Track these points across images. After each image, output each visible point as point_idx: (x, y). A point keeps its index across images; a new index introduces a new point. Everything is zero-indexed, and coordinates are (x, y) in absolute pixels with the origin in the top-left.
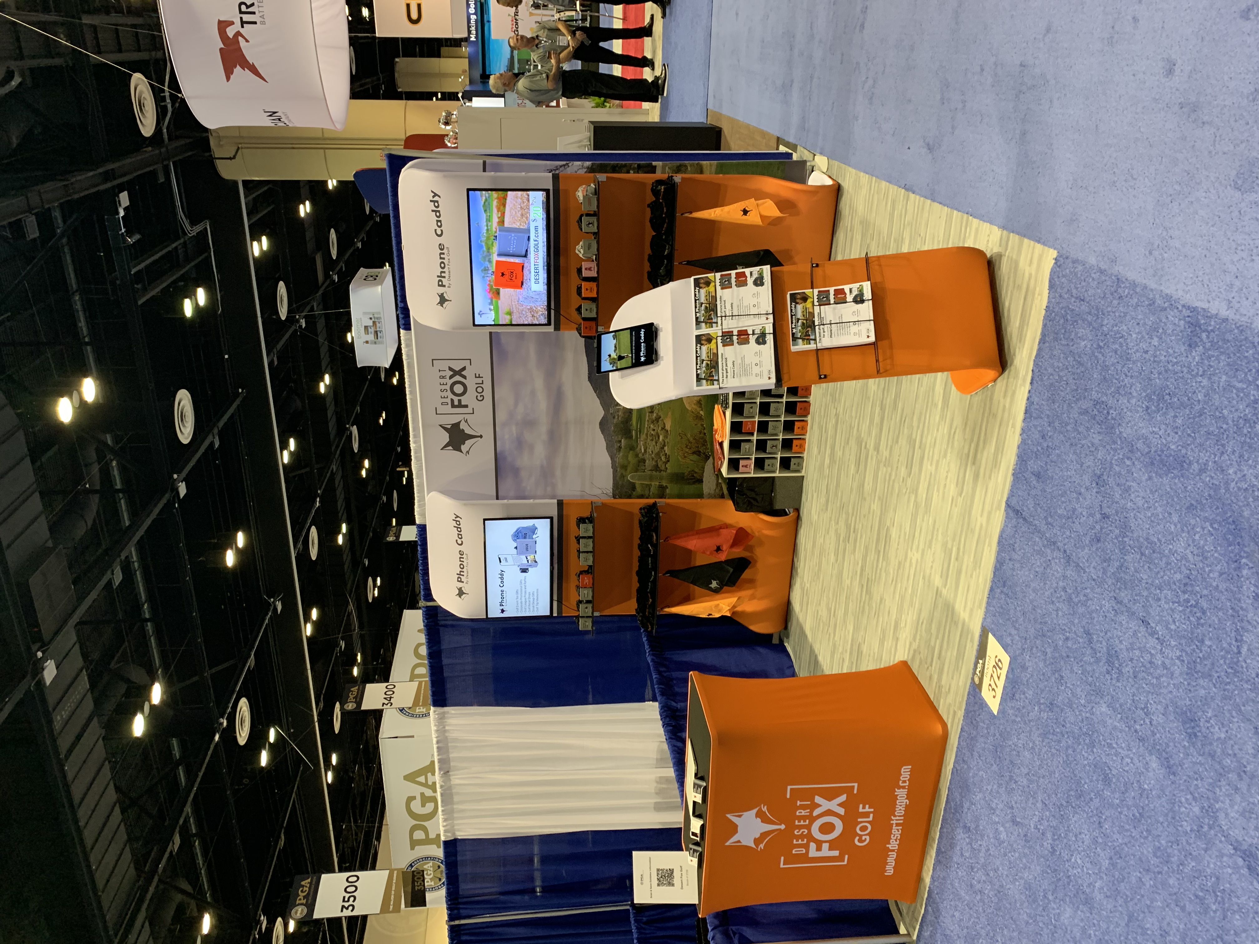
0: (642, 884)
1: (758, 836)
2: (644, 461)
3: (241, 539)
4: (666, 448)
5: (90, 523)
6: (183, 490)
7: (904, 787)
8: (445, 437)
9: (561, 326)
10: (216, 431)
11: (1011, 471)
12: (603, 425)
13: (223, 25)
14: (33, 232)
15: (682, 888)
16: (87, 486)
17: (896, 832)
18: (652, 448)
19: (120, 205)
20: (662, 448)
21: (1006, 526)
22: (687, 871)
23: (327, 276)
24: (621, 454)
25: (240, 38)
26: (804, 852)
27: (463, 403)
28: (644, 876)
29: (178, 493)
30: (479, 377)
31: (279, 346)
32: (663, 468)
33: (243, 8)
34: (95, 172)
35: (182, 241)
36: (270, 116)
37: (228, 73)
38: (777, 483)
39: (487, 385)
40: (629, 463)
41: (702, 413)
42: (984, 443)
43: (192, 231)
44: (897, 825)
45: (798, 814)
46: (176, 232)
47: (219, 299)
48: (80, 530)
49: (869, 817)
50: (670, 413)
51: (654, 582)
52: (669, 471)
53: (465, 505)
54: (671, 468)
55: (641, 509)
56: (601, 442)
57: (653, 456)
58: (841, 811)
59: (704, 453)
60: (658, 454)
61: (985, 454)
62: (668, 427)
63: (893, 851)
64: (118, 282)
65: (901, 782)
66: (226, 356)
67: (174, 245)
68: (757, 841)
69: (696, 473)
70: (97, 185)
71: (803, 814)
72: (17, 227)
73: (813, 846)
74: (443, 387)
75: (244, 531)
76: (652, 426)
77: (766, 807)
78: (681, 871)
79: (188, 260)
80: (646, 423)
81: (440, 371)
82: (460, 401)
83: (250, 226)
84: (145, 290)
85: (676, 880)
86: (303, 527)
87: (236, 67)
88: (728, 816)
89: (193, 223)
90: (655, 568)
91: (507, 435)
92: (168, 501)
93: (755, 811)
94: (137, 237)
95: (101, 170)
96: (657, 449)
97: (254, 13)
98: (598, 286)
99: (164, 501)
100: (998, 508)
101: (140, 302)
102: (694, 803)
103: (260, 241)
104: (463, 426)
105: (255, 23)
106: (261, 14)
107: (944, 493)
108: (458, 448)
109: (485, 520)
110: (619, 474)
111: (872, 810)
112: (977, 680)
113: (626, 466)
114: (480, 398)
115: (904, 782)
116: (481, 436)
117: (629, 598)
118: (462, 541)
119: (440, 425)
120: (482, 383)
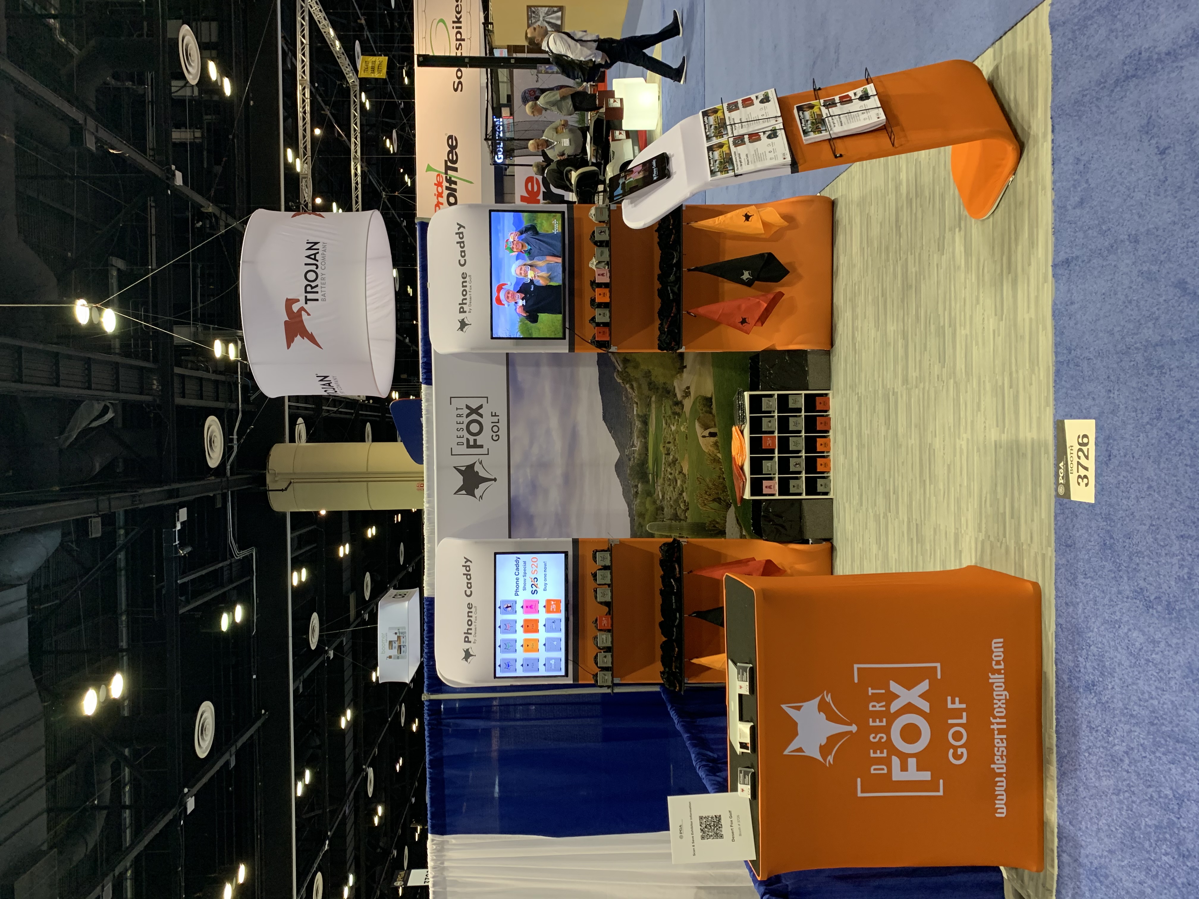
0: (681, 837)
1: (824, 742)
2: (662, 509)
3: (242, 873)
4: (684, 494)
5: (91, 846)
6: (191, 805)
7: (998, 672)
8: (459, 480)
9: (576, 347)
10: (233, 749)
11: (1050, 231)
12: (619, 467)
13: (290, 303)
14: (96, 531)
15: (733, 840)
16: (96, 802)
17: (1000, 743)
18: (671, 494)
19: (178, 520)
20: (681, 494)
21: (1057, 289)
22: (738, 816)
23: (358, 615)
24: (638, 501)
25: (303, 312)
26: (885, 771)
27: (478, 444)
28: (684, 828)
29: (186, 809)
30: (495, 416)
31: (306, 675)
32: (682, 517)
33: (309, 289)
34: (162, 489)
35: (228, 562)
36: (321, 380)
37: (290, 341)
38: (806, 507)
39: (503, 425)
40: (647, 510)
41: (719, 455)
42: (1016, 239)
43: (239, 555)
44: (1001, 731)
45: (871, 709)
46: (225, 553)
47: (255, 621)
48: (80, 853)
49: (961, 718)
50: (687, 456)
51: (680, 627)
52: (689, 520)
53: (476, 542)
54: (691, 517)
55: (660, 547)
56: (616, 487)
57: (671, 502)
58: (925, 706)
59: (725, 501)
60: (676, 501)
61: (1020, 248)
62: (685, 471)
63: (1000, 775)
64: (164, 592)
65: (994, 663)
66: (254, 677)
67: (221, 565)
68: (825, 750)
69: (717, 523)
70: (161, 500)
71: (877, 709)
72: (82, 525)
73: (896, 761)
74: (460, 426)
75: (246, 866)
76: (669, 470)
77: (829, 695)
78: (731, 817)
79: (231, 581)
80: (663, 466)
81: (457, 409)
82: (475, 440)
83: (292, 559)
84: (188, 602)
85: (725, 830)
86: (309, 871)
87: (296, 336)
88: (783, 706)
89: (240, 548)
90: (680, 609)
91: (521, 477)
92: (175, 816)
93: (818, 700)
94: (189, 549)
95: (166, 488)
96: (675, 495)
97: (317, 292)
98: (610, 292)
99: (170, 816)
100: (1046, 281)
101: (181, 611)
102: (741, 696)
103: (299, 572)
104: (478, 467)
105: (317, 300)
106: (323, 293)
107: (983, 337)
108: (471, 493)
109: (496, 554)
110: (637, 524)
111: (964, 706)
112: (1061, 490)
113: (644, 514)
114: (496, 438)
115: (998, 663)
116: (495, 480)
117: (652, 661)
118: (471, 592)
119: (455, 467)
120: (498, 422)
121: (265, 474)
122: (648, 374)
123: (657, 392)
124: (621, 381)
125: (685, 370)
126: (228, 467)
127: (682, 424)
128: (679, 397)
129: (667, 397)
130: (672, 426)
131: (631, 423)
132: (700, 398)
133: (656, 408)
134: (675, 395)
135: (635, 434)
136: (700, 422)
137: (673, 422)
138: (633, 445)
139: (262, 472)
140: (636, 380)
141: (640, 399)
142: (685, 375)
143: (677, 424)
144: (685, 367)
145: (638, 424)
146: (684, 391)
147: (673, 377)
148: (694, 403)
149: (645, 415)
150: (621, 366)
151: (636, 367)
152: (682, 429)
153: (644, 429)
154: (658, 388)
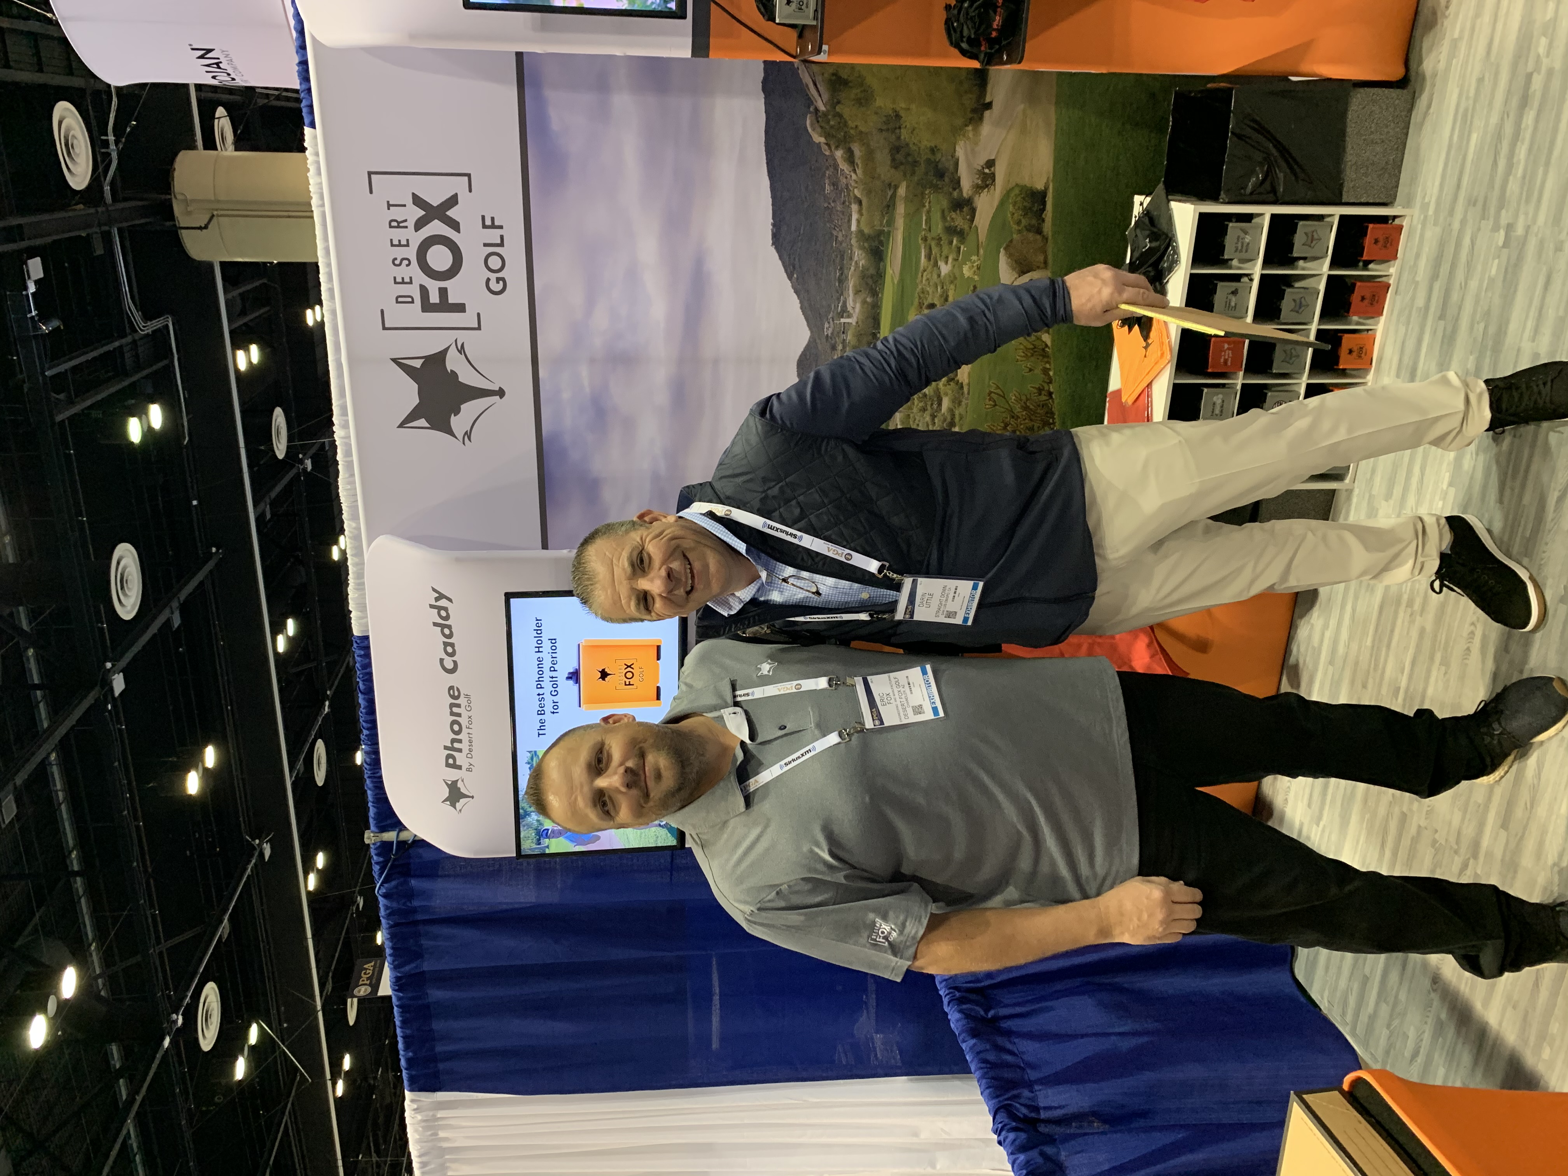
3: (210, 756)
6: (119, 684)
8: (408, 394)
9: (711, 40)
10: (175, 604)
19: (29, 278)
27: (451, 300)
29: (112, 689)
30: (493, 226)
31: (272, 495)
35: (129, 339)
39: (515, 251)
43: (146, 328)
46: (124, 326)
47: (186, 424)
66: (195, 503)
67: (117, 344)
74: (400, 253)
75: (214, 745)
79: (138, 368)
81: (389, 206)
82: (443, 292)
83: (231, 332)
86: (305, 741)
89: (147, 317)
92: (97, 700)
94: (56, 323)
99: (90, 700)
101: (59, 418)
103: (247, 350)
104: (454, 362)
108: (442, 424)
109: (509, 596)
114: (497, 286)
116: (501, 393)
118: (455, 662)
119: (394, 360)
120: (502, 244)
121: (170, 200)
122: (893, 122)
123: (913, 173)
124: (822, 140)
125: (987, 114)
126: (107, 188)
127: (967, 259)
128: (967, 185)
129: (936, 188)
130: (941, 264)
131: (843, 256)
132: (1017, 191)
133: (907, 215)
134: (956, 183)
135: (851, 284)
136: (1010, 255)
137: (945, 252)
138: (844, 312)
139: (163, 197)
140: (862, 137)
141: (869, 192)
142: (986, 128)
143: (956, 260)
144: (989, 106)
145: (859, 257)
146: (981, 173)
147: (956, 131)
148: (1002, 203)
149: (880, 233)
150: (826, 96)
151: (864, 100)
152: (967, 271)
153: (872, 271)
154: (915, 163)
